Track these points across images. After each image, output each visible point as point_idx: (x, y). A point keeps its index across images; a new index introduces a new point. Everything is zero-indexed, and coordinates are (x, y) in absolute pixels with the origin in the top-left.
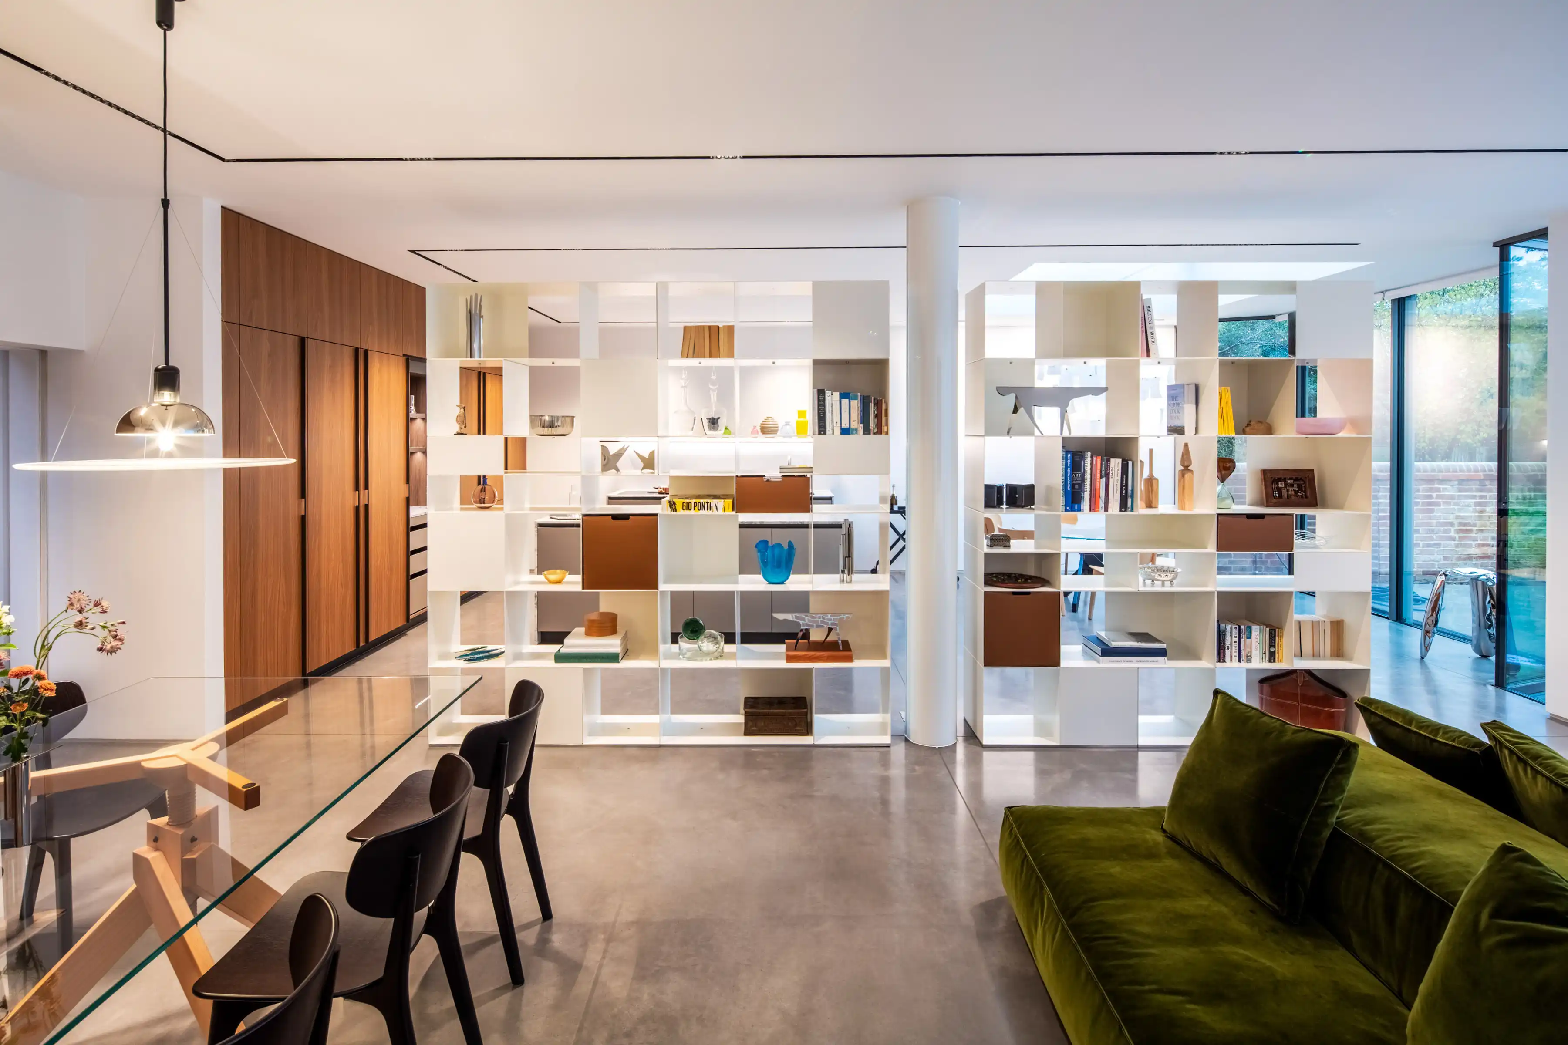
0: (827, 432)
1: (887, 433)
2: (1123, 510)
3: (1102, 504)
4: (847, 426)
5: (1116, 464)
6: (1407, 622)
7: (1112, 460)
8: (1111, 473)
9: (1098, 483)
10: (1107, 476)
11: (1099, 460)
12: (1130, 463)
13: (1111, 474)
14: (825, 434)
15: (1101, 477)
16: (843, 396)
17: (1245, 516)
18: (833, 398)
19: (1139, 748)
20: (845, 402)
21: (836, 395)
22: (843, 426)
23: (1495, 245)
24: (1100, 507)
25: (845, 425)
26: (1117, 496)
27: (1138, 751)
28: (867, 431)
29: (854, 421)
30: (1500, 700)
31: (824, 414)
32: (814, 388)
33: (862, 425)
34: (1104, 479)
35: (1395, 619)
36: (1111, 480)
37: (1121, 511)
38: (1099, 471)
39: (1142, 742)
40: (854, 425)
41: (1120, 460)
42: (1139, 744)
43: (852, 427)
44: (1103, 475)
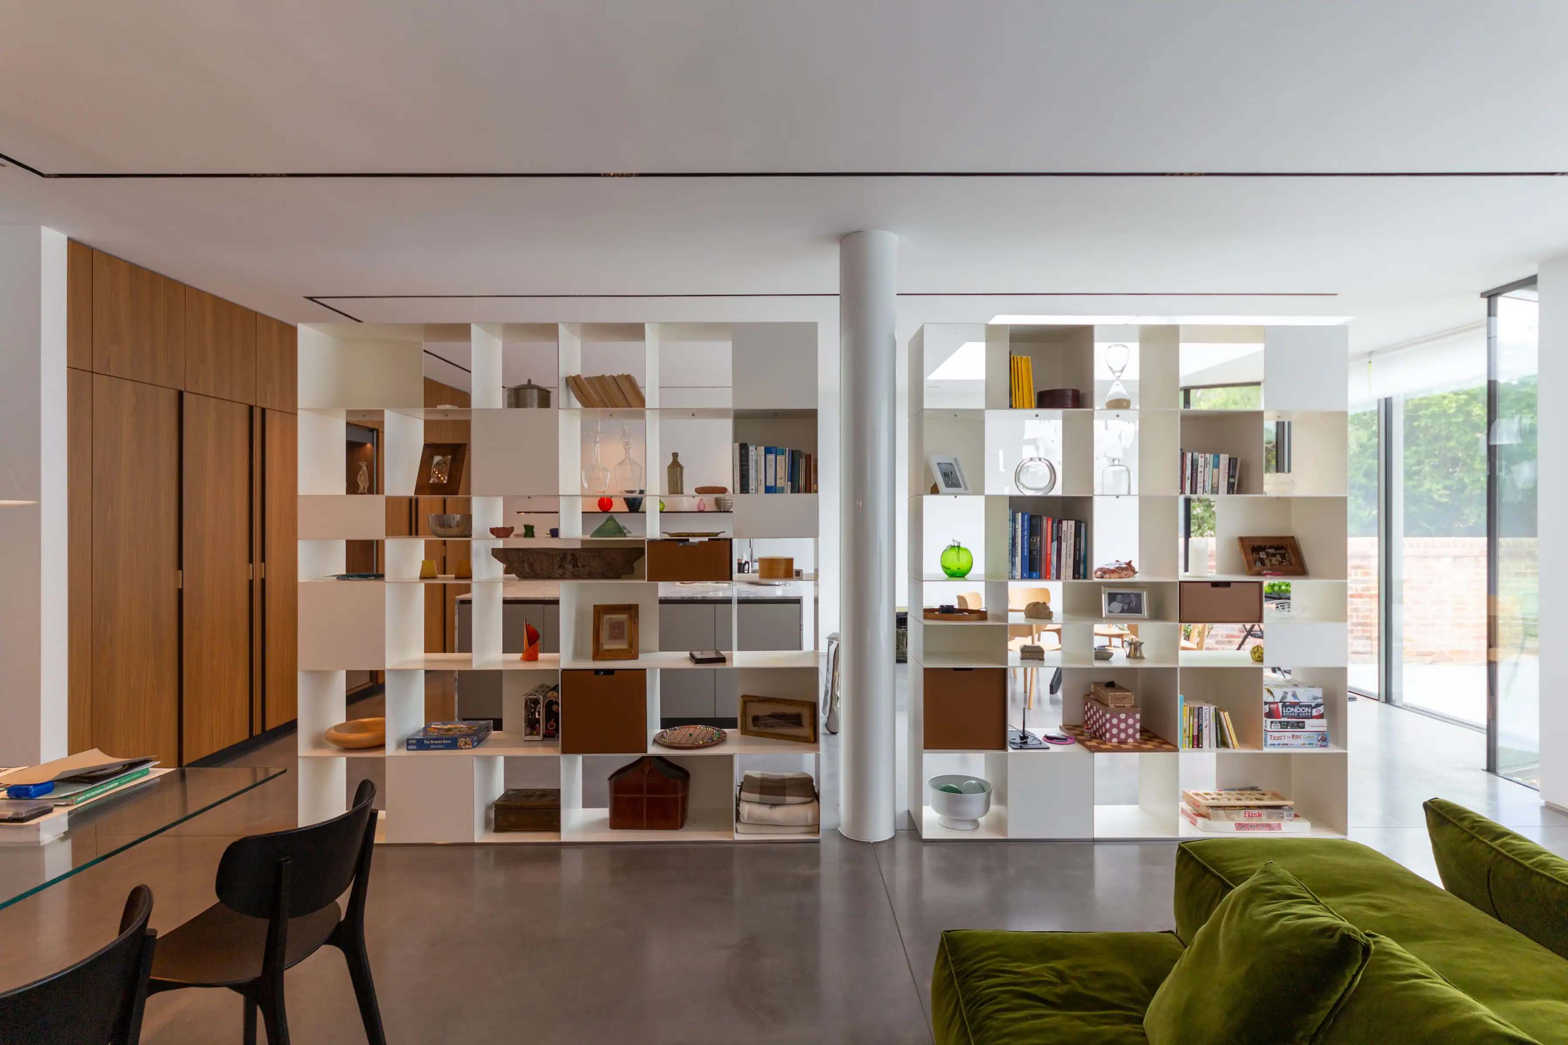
0: (750, 491)
1: (816, 491)
2: (1077, 576)
3: (1053, 571)
4: (773, 484)
5: (1068, 526)
6: (1396, 704)
7: (1065, 523)
8: (1063, 536)
9: (1049, 547)
10: (1059, 540)
11: (1050, 523)
12: (1083, 525)
13: (1063, 538)
14: (747, 492)
15: (1052, 541)
16: (768, 451)
17: (1210, 584)
18: (756, 454)
19: (1095, 841)
20: (771, 457)
21: (762, 449)
22: (768, 484)
23: (1483, 295)
24: (1052, 573)
25: (771, 482)
26: (1071, 562)
27: (1094, 845)
28: (795, 489)
29: (781, 479)
30: (1493, 787)
31: (748, 470)
32: (735, 441)
33: (789, 483)
34: (1055, 543)
35: (1384, 701)
36: (1064, 545)
37: (1074, 578)
38: (1049, 534)
39: (1097, 835)
40: (780, 484)
41: (1072, 523)
42: (1095, 837)
43: (778, 485)
44: (1054, 538)
